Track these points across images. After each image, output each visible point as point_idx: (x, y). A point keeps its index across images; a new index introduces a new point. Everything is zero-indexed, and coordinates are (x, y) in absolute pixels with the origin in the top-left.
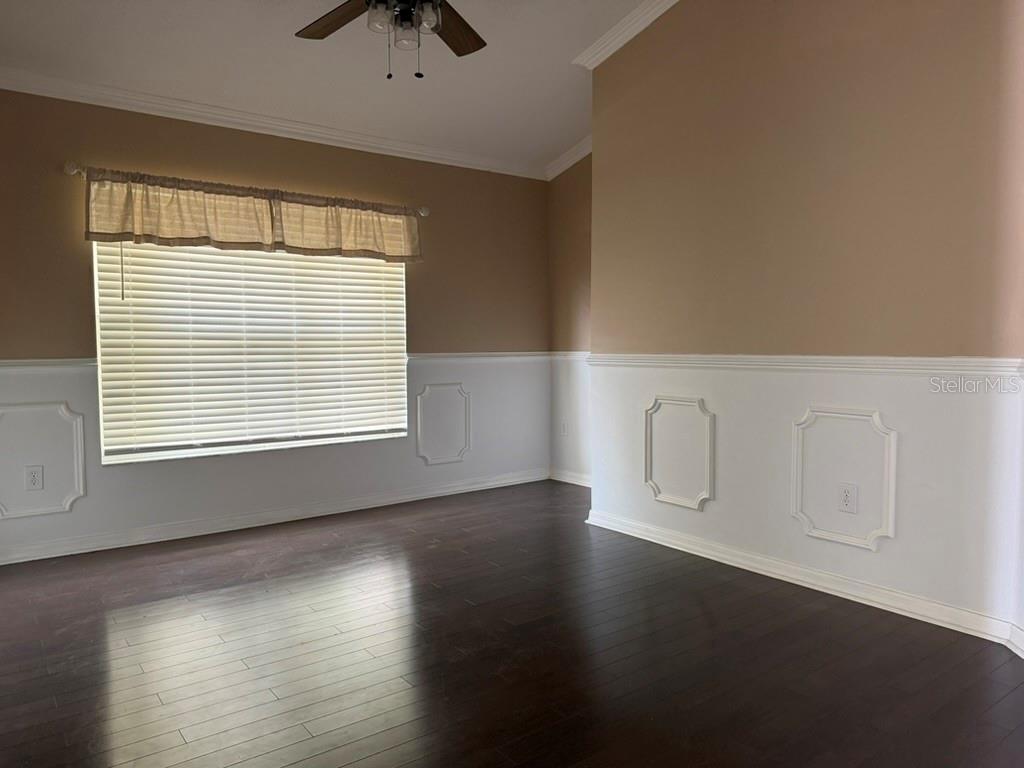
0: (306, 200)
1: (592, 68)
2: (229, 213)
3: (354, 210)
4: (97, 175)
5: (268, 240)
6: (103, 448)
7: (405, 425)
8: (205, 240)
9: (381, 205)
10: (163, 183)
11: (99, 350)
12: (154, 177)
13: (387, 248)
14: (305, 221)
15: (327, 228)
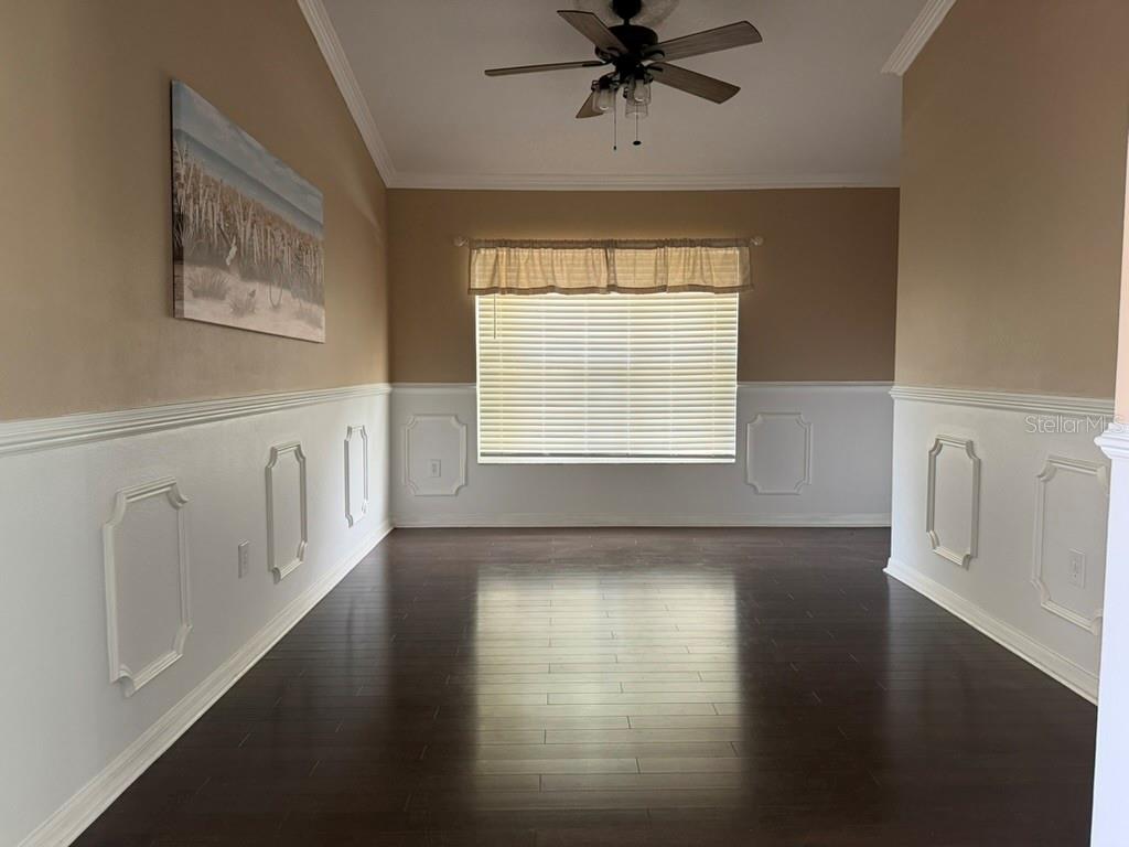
0: (638, 245)
1: (901, 74)
2: (571, 264)
3: (683, 249)
4: (475, 245)
5: (604, 284)
6: (479, 451)
7: (733, 452)
8: (552, 289)
9: (710, 240)
10: (522, 245)
11: (478, 377)
12: (515, 241)
13: (715, 280)
14: (636, 264)
15: (656, 267)
